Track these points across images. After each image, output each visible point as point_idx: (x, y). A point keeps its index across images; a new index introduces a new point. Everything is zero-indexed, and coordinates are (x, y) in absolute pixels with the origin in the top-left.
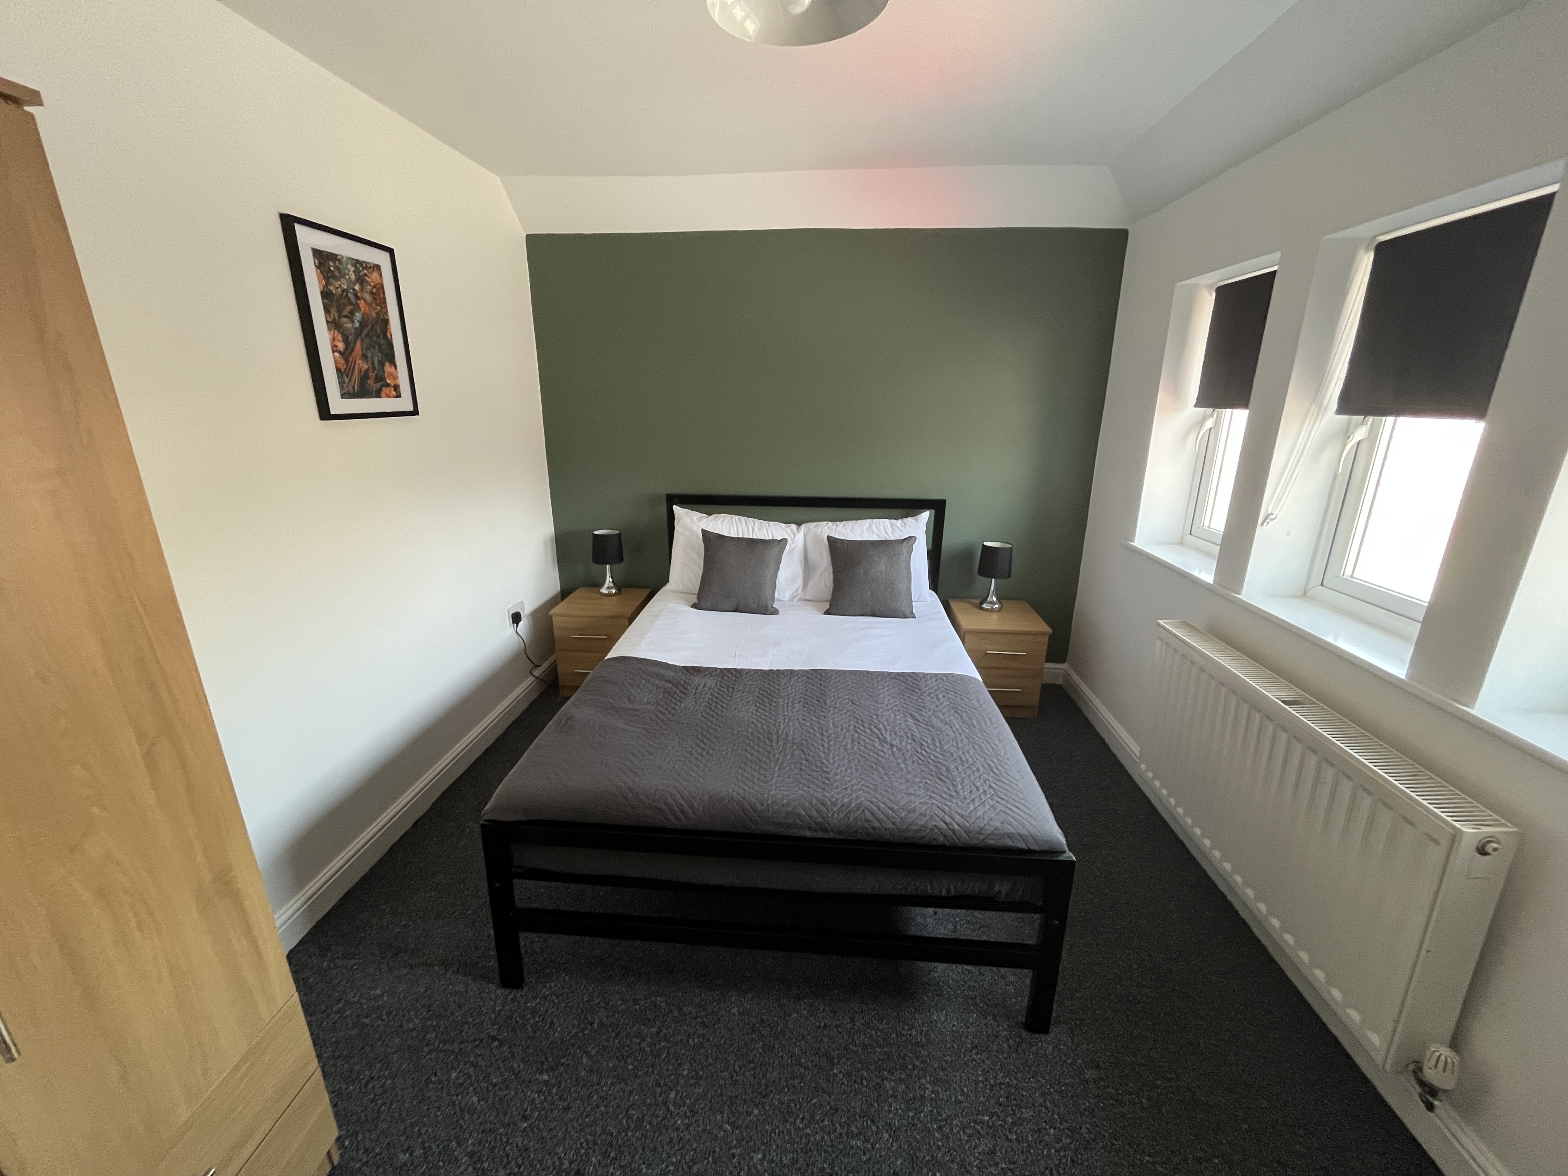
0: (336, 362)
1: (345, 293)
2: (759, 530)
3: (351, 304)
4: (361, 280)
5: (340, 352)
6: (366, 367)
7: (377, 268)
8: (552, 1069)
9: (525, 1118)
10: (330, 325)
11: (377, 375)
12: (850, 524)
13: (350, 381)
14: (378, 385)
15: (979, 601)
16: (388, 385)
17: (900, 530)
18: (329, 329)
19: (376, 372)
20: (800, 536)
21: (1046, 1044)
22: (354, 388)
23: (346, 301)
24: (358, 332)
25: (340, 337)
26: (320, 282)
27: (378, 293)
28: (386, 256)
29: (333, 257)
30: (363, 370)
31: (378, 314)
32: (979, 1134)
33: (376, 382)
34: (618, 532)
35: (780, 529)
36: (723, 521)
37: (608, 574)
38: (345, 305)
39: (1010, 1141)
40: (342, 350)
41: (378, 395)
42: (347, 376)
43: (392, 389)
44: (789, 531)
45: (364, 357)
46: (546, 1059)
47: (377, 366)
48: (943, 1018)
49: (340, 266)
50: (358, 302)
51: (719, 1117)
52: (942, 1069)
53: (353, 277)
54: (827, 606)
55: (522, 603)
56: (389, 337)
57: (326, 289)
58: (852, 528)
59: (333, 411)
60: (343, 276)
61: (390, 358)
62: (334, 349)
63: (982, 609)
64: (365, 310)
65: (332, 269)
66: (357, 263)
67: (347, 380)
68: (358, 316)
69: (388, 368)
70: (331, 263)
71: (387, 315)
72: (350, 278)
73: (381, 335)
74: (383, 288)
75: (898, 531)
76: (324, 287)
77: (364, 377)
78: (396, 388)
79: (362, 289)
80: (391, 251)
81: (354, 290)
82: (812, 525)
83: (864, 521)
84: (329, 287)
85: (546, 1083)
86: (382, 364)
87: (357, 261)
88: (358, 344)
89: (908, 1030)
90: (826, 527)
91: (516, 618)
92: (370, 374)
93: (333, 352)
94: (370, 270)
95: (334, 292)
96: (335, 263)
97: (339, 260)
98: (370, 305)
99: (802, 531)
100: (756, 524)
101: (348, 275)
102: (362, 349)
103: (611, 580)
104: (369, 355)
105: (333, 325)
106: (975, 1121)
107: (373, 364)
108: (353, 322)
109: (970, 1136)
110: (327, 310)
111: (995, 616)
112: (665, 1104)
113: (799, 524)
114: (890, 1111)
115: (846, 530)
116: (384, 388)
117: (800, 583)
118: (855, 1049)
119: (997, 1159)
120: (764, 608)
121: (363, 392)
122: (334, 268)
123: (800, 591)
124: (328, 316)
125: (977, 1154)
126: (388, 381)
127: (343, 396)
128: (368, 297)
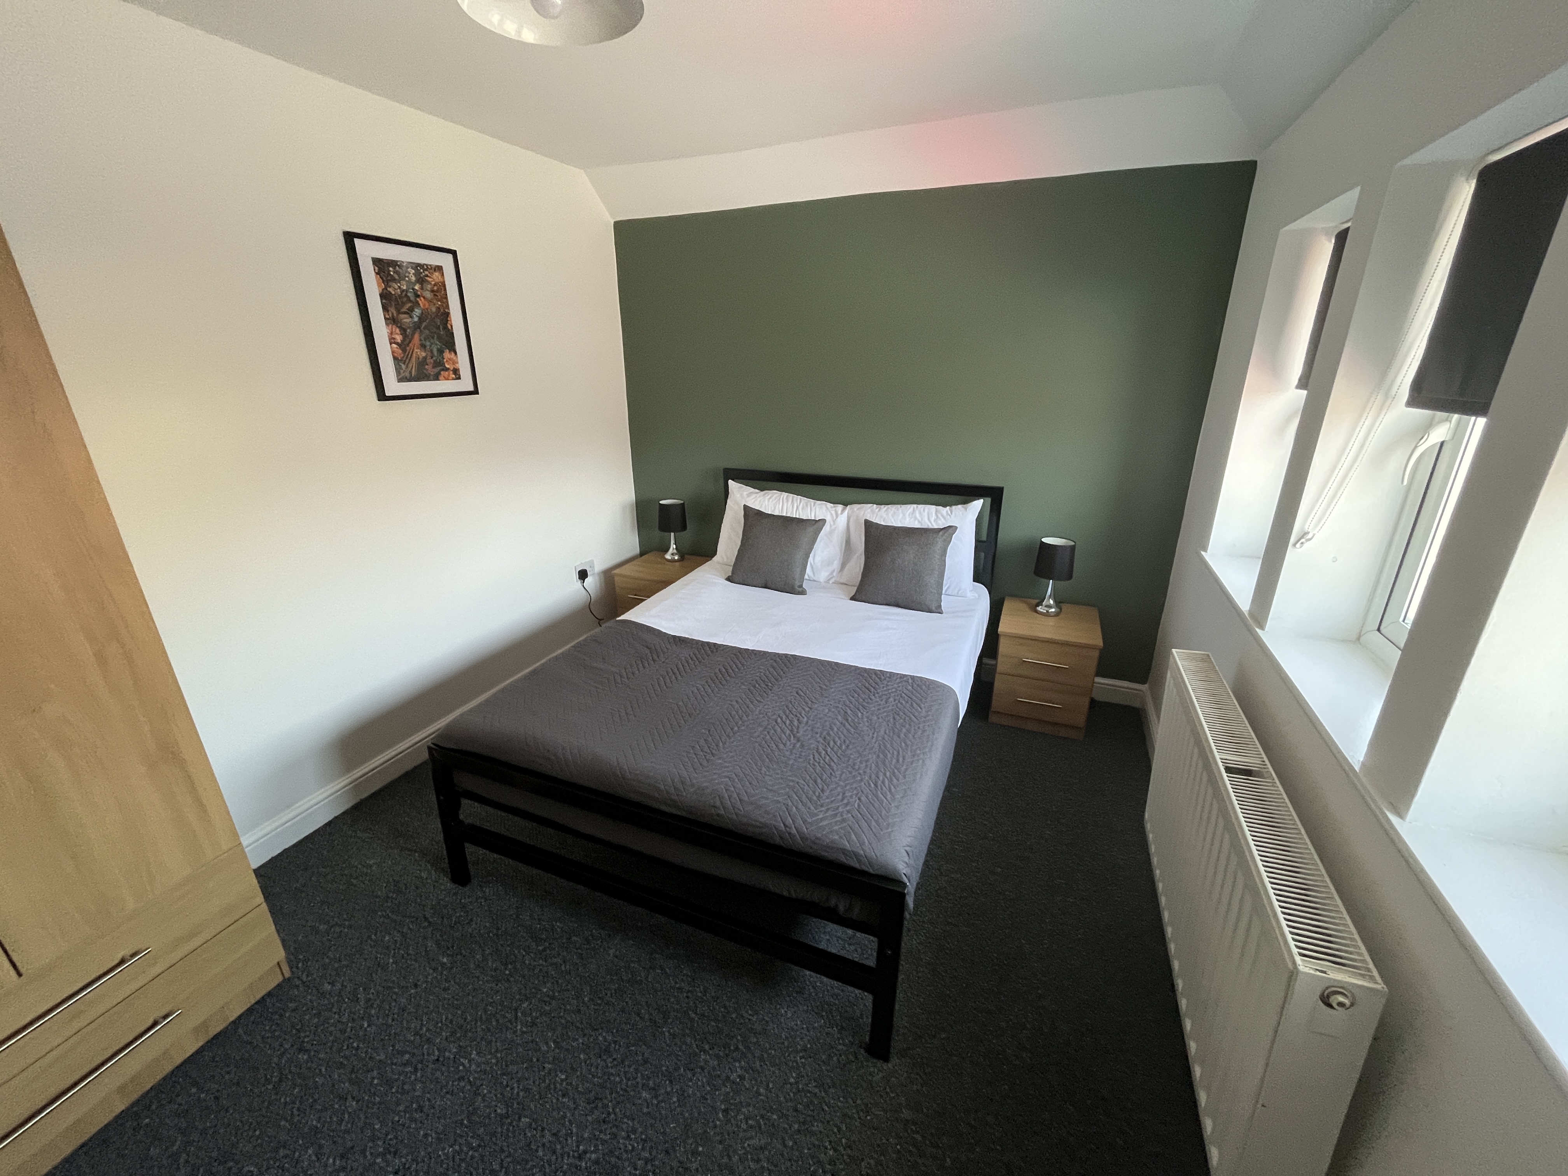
0: (393, 352)
1: (404, 294)
2: (803, 508)
3: (410, 301)
4: (421, 281)
5: (397, 344)
6: (424, 354)
7: (439, 269)
8: (452, 956)
9: (416, 986)
10: (388, 322)
11: (435, 361)
12: (892, 508)
13: (407, 367)
14: (436, 370)
15: (1035, 602)
16: (447, 369)
17: (945, 518)
18: (387, 324)
19: (434, 358)
20: (843, 519)
21: (877, 1070)
22: (411, 373)
23: (405, 299)
24: (417, 327)
25: (398, 331)
26: (379, 286)
27: (440, 291)
28: (450, 257)
29: (394, 263)
30: (421, 357)
31: (438, 309)
32: (760, 1128)
33: (433, 367)
34: (682, 502)
35: (824, 508)
36: (770, 498)
37: (672, 542)
38: (404, 304)
39: (785, 1146)
40: (399, 341)
41: (436, 378)
42: (404, 363)
43: (451, 372)
44: (833, 512)
45: (423, 346)
46: (453, 947)
47: (435, 353)
48: (789, 1015)
49: (400, 270)
50: (418, 299)
51: (550, 1034)
52: (761, 1059)
53: (413, 279)
54: (853, 591)
55: (592, 562)
56: (450, 327)
57: (385, 291)
58: (894, 513)
59: (388, 393)
60: (402, 278)
61: (451, 346)
62: (392, 341)
63: (1037, 612)
64: (424, 305)
65: (392, 273)
66: (417, 266)
67: (403, 366)
68: (417, 312)
69: (447, 355)
70: (391, 269)
71: (449, 309)
72: (410, 279)
73: (441, 327)
74: (445, 286)
75: (942, 519)
76: (383, 290)
77: (422, 363)
78: (456, 372)
79: (422, 288)
80: (454, 253)
81: (413, 289)
82: (856, 507)
83: (909, 506)
84: (388, 289)
85: (443, 965)
86: (441, 352)
87: (419, 265)
88: (417, 336)
89: (750, 1015)
90: (869, 510)
91: (583, 575)
92: (428, 361)
93: (391, 344)
94: (431, 271)
95: (393, 293)
96: (395, 268)
97: (399, 266)
98: (430, 301)
99: (846, 512)
100: (803, 502)
101: (408, 277)
102: (421, 340)
103: (674, 546)
104: (428, 344)
105: (391, 321)
106: (762, 1117)
107: (431, 351)
108: (411, 317)
109: (751, 1127)
110: (385, 308)
111: (1051, 622)
112: (516, 1010)
113: (846, 504)
114: (691, 1080)
115: (887, 514)
116: (442, 373)
117: (836, 565)
118: (693, 1015)
119: (762, 1156)
120: (793, 588)
121: (421, 376)
122: (394, 272)
123: (835, 574)
124: (386, 313)
125: (746, 1145)
126: (447, 366)
127: (400, 380)
128: (428, 295)
